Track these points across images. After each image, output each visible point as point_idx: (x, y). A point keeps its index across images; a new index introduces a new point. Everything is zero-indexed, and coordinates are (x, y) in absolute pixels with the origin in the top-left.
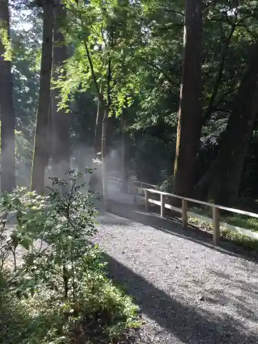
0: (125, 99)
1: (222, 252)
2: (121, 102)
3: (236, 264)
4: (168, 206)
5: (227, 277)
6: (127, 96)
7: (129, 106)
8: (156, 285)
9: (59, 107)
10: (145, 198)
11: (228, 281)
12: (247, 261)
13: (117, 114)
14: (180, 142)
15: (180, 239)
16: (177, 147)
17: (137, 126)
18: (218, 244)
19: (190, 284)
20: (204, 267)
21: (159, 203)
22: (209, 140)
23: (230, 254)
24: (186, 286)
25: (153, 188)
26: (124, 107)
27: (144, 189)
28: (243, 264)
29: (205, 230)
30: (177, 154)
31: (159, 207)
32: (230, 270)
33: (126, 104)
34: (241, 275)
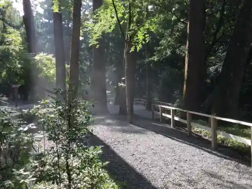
0: (144, 36)
1: (219, 156)
2: (141, 39)
3: (230, 167)
4: (176, 119)
5: (220, 178)
6: (145, 34)
7: (147, 42)
8: (153, 183)
9: (90, 43)
10: (160, 113)
11: (219, 182)
12: (240, 164)
13: (138, 49)
14: (188, 68)
15: (184, 145)
16: (186, 72)
17: (156, 58)
18: (216, 149)
19: (184, 183)
20: (199, 169)
21: (170, 117)
22: (217, 69)
23: (225, 158)
24: (180, 185)
25: (168, 105)
26: (144, 42)
27: (159, 106)
28: (236, 166)
29: (207, 138)
30: (186, 77)
31: (170, 119)
32: (223, 172)
33: (144, 40)
34: (233, 176)
